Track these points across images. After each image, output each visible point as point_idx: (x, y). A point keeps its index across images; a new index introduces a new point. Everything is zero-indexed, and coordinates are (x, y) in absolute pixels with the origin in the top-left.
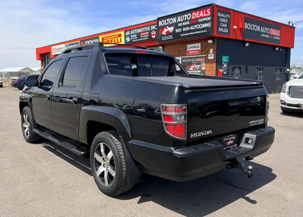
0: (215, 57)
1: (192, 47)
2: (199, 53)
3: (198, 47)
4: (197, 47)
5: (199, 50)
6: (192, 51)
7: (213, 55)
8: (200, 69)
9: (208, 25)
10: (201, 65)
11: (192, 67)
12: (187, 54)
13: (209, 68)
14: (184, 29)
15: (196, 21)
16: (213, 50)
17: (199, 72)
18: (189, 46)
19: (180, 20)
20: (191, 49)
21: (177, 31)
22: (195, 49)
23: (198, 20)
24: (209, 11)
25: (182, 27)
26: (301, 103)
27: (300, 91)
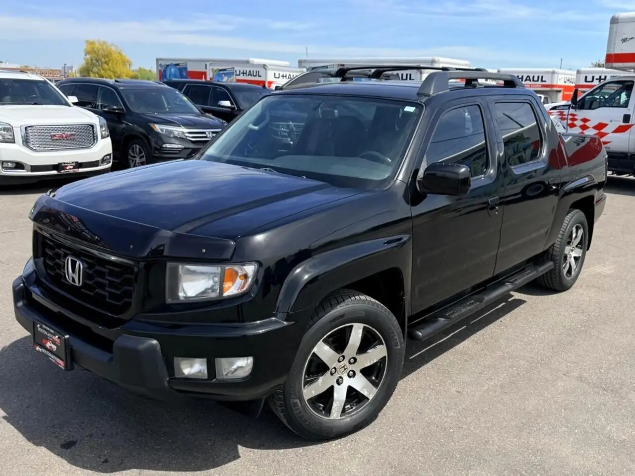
26: (66, 161)
27: (55, 135)
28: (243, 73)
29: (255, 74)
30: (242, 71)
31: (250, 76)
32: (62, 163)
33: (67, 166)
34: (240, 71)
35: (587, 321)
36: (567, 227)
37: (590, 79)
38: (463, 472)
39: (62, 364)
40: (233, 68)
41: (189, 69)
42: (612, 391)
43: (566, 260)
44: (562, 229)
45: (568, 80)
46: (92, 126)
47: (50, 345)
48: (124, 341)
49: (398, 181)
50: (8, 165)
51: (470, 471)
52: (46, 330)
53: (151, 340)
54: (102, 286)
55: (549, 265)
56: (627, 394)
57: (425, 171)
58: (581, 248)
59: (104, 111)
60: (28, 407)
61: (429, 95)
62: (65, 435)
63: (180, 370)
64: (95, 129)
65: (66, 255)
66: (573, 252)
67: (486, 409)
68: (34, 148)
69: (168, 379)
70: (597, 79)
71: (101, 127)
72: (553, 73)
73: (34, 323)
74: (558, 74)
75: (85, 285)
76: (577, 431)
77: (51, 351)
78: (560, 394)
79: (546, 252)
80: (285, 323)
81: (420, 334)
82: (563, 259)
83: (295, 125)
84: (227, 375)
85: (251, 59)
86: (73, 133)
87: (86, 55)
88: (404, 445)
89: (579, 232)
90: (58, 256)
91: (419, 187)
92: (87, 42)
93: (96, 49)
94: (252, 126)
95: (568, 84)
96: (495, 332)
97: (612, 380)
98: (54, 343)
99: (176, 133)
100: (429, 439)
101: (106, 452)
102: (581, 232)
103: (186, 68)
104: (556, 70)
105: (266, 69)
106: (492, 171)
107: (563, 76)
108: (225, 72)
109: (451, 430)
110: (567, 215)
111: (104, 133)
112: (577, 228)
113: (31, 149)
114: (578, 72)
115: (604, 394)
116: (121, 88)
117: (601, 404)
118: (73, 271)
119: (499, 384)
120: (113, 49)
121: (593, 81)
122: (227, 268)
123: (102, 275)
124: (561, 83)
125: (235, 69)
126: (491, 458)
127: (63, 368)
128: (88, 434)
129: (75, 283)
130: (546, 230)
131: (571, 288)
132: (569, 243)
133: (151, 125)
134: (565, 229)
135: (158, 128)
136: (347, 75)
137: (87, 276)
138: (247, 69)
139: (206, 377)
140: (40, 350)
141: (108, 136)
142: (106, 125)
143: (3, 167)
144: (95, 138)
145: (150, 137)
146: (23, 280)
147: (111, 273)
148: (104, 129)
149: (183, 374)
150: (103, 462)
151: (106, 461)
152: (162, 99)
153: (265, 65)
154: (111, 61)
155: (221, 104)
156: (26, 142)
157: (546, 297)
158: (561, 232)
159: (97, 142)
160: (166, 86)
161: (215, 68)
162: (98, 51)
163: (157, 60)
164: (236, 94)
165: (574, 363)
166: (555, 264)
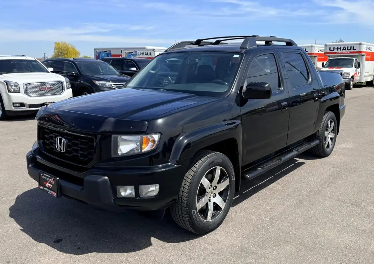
26: (48, 101)
27: (41, 88)
28: (142, 54)
29: (148, 54)
30: (141, 53)
31: (146, 55)
32: (45, 103)
33: (48, 104)
34: (140, 53)
35: (340, 171)
36: (325, 121)
37: (332, 49)
38: (276, 248)
39: (55, 194)
40: (137, 52)
41: (112, 54)
42: (356, 205)
43: (326, 140)
44: (322, 122)
45: (320, 50)
46: (62, 82)
47: (48, 185)
48: (89, 178)
49: (232, 92)
50: (16, 105)
51: (280, 247)
52: (46, 176)
53: (104, 177)
54: (76, 151)
55: (317, 142)
56: (365, 206)
57: (246, 87)
58: (334, 133)
59: (68, 75)
60: (35, 223)
61: (246, 49)
62: (56, 236)
63: (120, 193)
64: (63, 84)
65: (56, 137)
66: (330, 135)
67: (287, 216)
68: (30, 95)
69: (113, 199)
70: (336, 49)
71: (67, 83)
72: (312, 46)
73: (39, 173)
74: (314, 47)
75: (67, 151)
76: (338, 226)
77: (49, 188)
78: (327, 208)
79: (315, 135)
80: (176, 166)
81: (248, 176)
82: (324, 139)
83: (171, 79)
84: (146, 194)
85: (146, 47)
86: (51, 86)
87: (55, 50)
88: (242, 235)
89: (332, 124)
90: (51, 138)
91: (244, 95)
92: (56, 43)
93: (60, 47)
94: (151, 71)
95: (320, 52)
96: (289, 178)
97: (356, 199)
98: (50, 183)
99: (107, 85)
100: (256, 232)
101: (79, 244)
102: (333, 124)
103: (110, 53)
104: (313, 45)
105: (154, 51)
106: (282, 89)
107: (317, 48)
108: (132, 54)
109: (269, 227)
110: (325, 114)
111: (68, 86)
112: (331, 122)
113: (29, 95)
114: (326, 45)
115: (352, 207)
116: (77, 62)
117: (351, 212)
118: (60, 144)
119: (293, 204)
120: (70, 46)
121: (334, 50)
122: (144, 136)
123: (76, 145)
124: (316, 52)
125: (138, 52)
126: (291, 241)
127: (56, 196)
128: (68, 235)
129: (61, 150)
130: (314, 122)
131: (330, 155)
132: (327, 130)
133: (94, 81)
134: (324, 122)
135: (97, 83)
136: (201, 44)
137: (68, 146)
138: (144, 52)
139: (134, 197)
140: (43, 188)
141: (70, 88)
142: (69, 82)
143: (14, 106)
144: (63, 89)
145: (93, 88)
146: (32, 153)
147: (82, 143)
148: (68, 84)
149: (121, 195)
150: (77, 249)
151: (79, 248)
152: (98, 67)
153: (154, 49)
154: (69, 53)
155: (131, 70)
156: (26, 92)
157: (315, 160)
158: (322, 124)
159: (64, 91)
160: (101, 61)
161: (127, 52)
162: (62, 48)
163: (95, 49)
164: (139, 64)
165: (334, 192)
166: (320, 142)
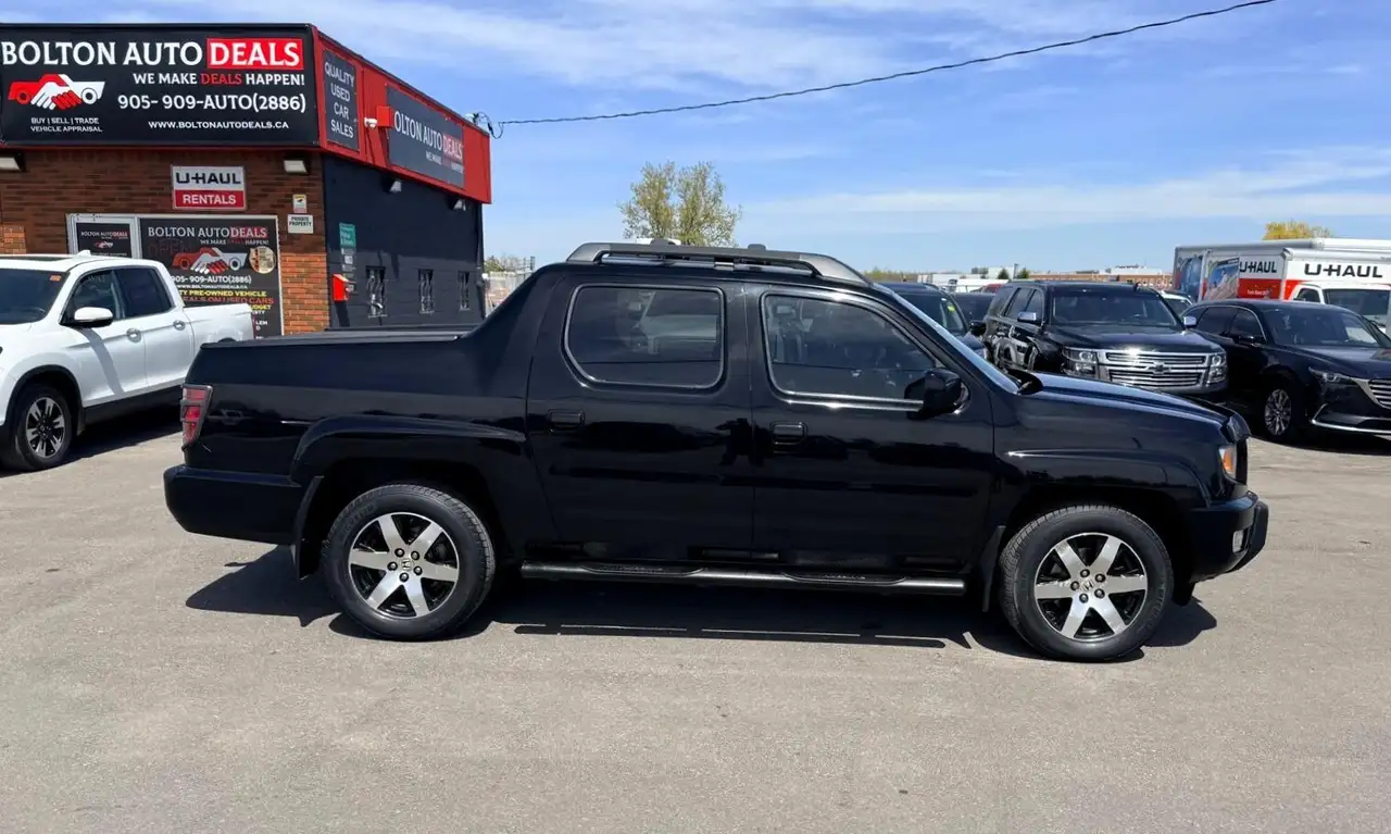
0: (322, 228)
1: (200, 175)
2: (239, 203)
3: (233, 179)
4: (225, 179)
5: (238, 194)
6: (203, 193)
7: (311, 218)
8: (247, 268)
9: (292, 103)
10: (249, 253)
11: (206, 258)
12: (175, 207)
13: (297, 270)
14: (169, 102)
15: (233, 79)
16: (308, 202)
17: (244, 284)
18: (180, 171)
19: (143, 59)
20: (193, 186)
21: (124, 101)
22: (214, 186)
23: (244, 79)
24: (291, 49)
25: (156, 91)
28: (1251, 267)
29: (1267, 269)
34: (1247, 264)
40: (1238, 258)
105: (1284, 258)
108: (1226, 266)
125: (1240, 260)
138: (1257, 259)
161: (1214, 260)
